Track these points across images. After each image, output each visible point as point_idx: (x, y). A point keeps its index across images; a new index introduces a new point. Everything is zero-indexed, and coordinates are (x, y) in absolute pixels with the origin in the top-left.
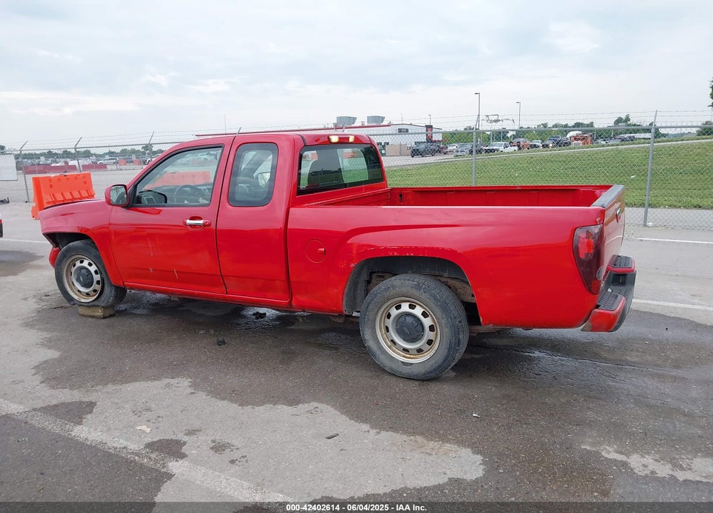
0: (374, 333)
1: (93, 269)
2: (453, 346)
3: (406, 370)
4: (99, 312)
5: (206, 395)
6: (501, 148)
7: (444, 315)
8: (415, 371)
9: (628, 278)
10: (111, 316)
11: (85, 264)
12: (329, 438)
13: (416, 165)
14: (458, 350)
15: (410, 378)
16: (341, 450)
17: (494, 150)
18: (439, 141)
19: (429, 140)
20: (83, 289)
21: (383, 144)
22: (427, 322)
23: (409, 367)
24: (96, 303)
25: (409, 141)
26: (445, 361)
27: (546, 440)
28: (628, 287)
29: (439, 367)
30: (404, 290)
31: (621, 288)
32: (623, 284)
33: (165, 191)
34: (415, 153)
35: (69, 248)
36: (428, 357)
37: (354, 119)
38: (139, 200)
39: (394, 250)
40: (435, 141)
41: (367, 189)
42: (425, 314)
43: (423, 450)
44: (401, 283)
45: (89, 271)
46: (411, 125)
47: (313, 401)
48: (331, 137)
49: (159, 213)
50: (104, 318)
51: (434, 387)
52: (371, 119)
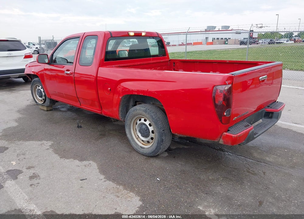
0: (130, 131)
1: (42, 90)
2: (159, 142)
3: (141, 151)
4: (45, 109)
5: (52, 151)
6: (285, 42)
7: (156, 126)
8: (145, 151)
9: (274, 114)
10: (50, 110)
11: (40, 88)
12: (81, 180)
13: (234, 49)
14: (162, 144)
15: (143, 155)
16: (81, 187)
17: (281, 43)
18: (255, 38)
19: (251, 37)
20: (40, 98)
21: (227, 39)
22: (151, 129)
23: (143, 149)
24: (44, 104)
25: (241, 37)
26: (156, 149)
27: (182, 200)
28: (273, 119)
29: (154, 151)
30: (140, 112)
31: (269, 120)
32: (271, 118)
33: (67, 58)
34: (242, 43)
35: (34, 80)
36: (150, 146)
37: (215, 27)
38: (55, 61)
39: (135, 91)
40: (253, 38)
41: (153, 60)
42: (150, 125)
43: (117, 194)
44: (140, 108)
45: (41, 91)
46: (243, 30)
47: (91, 160)
48: (129, 33)
49: (63, 68)
50: (47, 111)
51: (152, 160)
52: (223, 27)
